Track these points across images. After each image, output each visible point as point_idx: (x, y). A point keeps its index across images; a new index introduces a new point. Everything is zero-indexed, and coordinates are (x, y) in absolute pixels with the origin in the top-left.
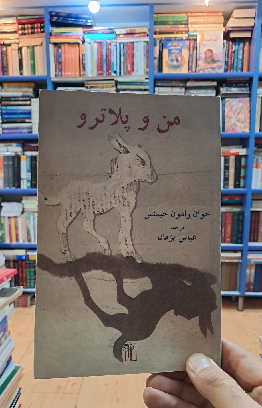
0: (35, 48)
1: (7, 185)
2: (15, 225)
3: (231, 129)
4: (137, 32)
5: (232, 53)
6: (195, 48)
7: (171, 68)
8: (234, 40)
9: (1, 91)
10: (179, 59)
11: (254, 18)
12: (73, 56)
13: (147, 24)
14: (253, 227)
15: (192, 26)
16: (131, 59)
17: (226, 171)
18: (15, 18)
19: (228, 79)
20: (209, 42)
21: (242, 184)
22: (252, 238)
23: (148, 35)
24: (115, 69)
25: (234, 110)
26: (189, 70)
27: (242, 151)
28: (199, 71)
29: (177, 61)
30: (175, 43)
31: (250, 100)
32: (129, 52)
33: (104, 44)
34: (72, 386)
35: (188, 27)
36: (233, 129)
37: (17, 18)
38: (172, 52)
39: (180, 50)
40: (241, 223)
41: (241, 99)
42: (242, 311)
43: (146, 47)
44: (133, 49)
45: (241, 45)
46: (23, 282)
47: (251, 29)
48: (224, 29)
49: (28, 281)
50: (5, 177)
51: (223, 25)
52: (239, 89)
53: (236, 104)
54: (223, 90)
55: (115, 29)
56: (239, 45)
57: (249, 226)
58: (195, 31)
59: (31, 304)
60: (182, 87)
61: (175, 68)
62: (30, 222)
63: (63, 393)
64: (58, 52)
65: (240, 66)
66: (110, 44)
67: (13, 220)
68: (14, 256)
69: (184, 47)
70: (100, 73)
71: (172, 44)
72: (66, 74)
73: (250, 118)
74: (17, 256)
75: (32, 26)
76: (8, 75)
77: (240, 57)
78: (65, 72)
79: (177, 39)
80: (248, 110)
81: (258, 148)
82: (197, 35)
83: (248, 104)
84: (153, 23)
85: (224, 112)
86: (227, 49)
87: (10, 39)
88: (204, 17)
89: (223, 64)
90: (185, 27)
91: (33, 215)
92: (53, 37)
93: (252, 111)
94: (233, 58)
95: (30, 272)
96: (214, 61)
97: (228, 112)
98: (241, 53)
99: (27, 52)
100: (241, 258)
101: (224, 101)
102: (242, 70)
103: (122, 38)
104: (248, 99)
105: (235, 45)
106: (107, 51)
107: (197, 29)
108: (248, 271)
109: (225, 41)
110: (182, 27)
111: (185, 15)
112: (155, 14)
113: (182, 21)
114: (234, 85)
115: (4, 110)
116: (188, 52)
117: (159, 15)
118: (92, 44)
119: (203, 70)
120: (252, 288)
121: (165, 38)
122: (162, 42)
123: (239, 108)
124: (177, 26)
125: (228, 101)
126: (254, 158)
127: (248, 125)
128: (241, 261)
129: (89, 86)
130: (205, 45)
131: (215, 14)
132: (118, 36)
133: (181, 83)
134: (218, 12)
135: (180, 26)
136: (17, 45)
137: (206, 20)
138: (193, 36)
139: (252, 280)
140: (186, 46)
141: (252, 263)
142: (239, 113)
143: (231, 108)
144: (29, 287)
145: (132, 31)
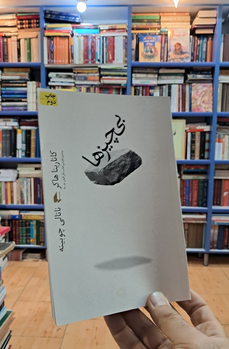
0: (32, 40)
1: (4, 154)
2: (10, 189)
3: (197, 109)
4: (117, 28)
5: (197, 46)
6: (166, 41)
7: (146, 58)
8: (199, 36)
9: (2, 75)
10: (153, 50)
11: (216, 18)
12: (63, 47)
13: (126, 21)
14: (216, 192)
15: (163, 24)
16: (112, 50)
17: (193, 144)
18: (15, 15)
19: (194, 68)
20: (177, 37)
21: (206, 156)
22: (215, 202)
23: (126, 31)
24: (99, 58)
25: (199, 93)
26: (161, 60)
27: (206, 128)
28: (170, 60)
29: (151, 52)
30: (150, 37)
31: (213, 85)
32: (111, 44)
33: (90, 37)
34: (57, 330)
35: (160, 24)
36: (198, 109)
37: (16, 14)
38: (147, 44)
39: (154, 43)
40: (205, 189)
41: (205, 84)
42: (207, 266)
43: (125, 40)
44: (114, 42)
45: (205, 40)
46: (16, 238)
47: (213, 26)
48: (190, 27)
49: (21, 238)
50: (2, 148)
51: (189, 23)
52: (203, 76)
53: (201, 88)
54: (190, 77)
55: (99, 25)
56: (203, 40)
57: (213, 192)
58: (166, 28)
59: (23, 259)
60: (156, 73)
61: (149, 58)
62: (23, 187)
63: (49, 337)
64: (51, 43)
65: (204, 57)
66: (95, 37)
67: (9, 184)
68: (9, 216)
69: (157, 40)
70: (86, 61)
71: (147, 38)
72: (57, 62)
73: (213, 100)
74: (12, 216)
75: (29, 21)
76: (8, 61)
77: (204, 50)
78: (56, 60)
79: (151, 34)
80: (211, 94)
81: (220, 125)
82: (168, 31)
83: (212, 89)
84: (131, 21)
85: (190, 95)
86: (193, 43)
87: (11, 32)
88: (174, 17)
89: (190, 55)
90: (158, 25)
91: (26, 180)
92: (47, 31)
93: (214, 95)
94: (198, 51)
95: (22, 230)
96: (182, 53)
97: (194, 95)
98: (205, 46)
99: (25, 43)
100: (206, 219)
101: (191, 85)
102: (206, 61)
103: (105, 33)
104: (211, 84)
105: (200, 40)
106: (92, 43)
107: (168, 27)
108: (212, 231)
109: (191, 36)
110: (155, 25)
111: (158, 14)
112: (133, 13)
113: (155, 20)
114: (199, 73)
115: (3, 90)
116: (160, 44)
117: (136, 15)
118: (79, 37)
119: (173, 59)
120: (215, 245)
121: (141, 34)
122: (139, 36)
123: (203, 92)
124: (151, 24)
125: (194, 86)
126: (217, 134)
127: (211, 106)
128: (206, 222)
129: (76, 72)
130: (174, 40)
131: (183, 14)
132: (101, 31)
133: (155, 70)
134: (185, 13)
135: (154, 24)
136: (16, 37)
137: (175, 19)
138: (165, 32)
139: (216, 238)
140: (159, 40)
141: (216, 224)
142: (203, 96)
143: (197, 92)
144: (21, 243)
145: (113, 27)
